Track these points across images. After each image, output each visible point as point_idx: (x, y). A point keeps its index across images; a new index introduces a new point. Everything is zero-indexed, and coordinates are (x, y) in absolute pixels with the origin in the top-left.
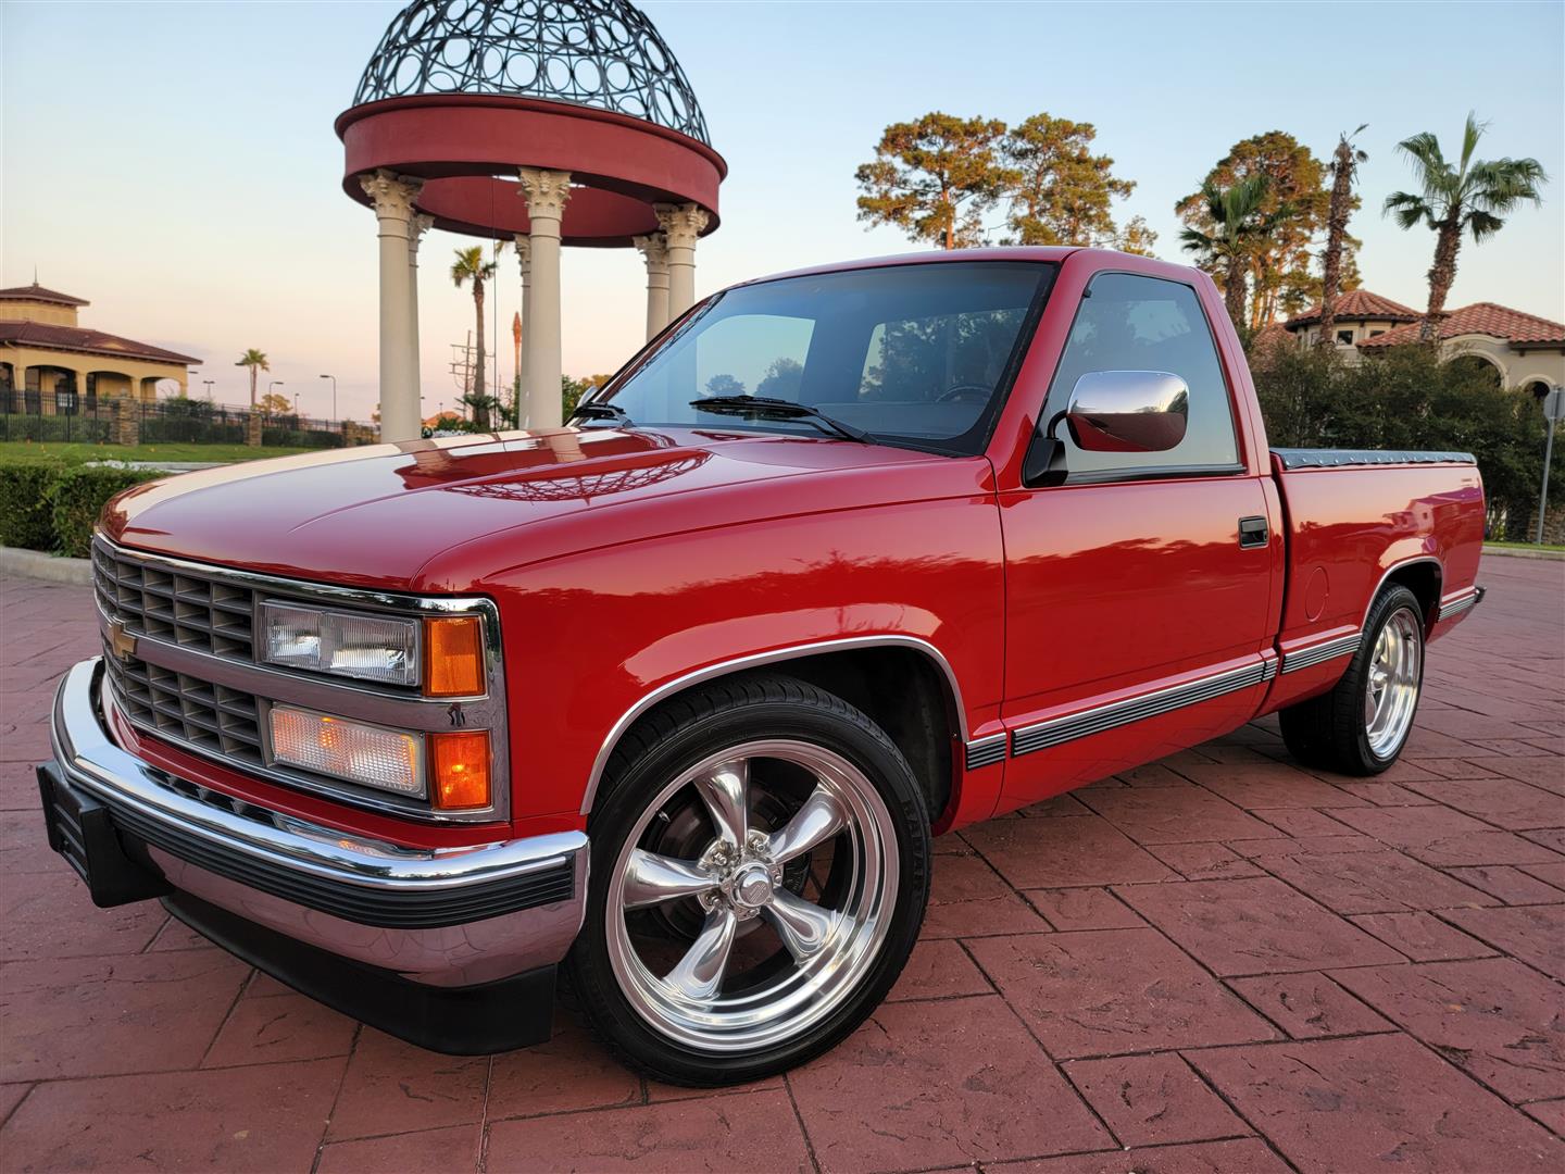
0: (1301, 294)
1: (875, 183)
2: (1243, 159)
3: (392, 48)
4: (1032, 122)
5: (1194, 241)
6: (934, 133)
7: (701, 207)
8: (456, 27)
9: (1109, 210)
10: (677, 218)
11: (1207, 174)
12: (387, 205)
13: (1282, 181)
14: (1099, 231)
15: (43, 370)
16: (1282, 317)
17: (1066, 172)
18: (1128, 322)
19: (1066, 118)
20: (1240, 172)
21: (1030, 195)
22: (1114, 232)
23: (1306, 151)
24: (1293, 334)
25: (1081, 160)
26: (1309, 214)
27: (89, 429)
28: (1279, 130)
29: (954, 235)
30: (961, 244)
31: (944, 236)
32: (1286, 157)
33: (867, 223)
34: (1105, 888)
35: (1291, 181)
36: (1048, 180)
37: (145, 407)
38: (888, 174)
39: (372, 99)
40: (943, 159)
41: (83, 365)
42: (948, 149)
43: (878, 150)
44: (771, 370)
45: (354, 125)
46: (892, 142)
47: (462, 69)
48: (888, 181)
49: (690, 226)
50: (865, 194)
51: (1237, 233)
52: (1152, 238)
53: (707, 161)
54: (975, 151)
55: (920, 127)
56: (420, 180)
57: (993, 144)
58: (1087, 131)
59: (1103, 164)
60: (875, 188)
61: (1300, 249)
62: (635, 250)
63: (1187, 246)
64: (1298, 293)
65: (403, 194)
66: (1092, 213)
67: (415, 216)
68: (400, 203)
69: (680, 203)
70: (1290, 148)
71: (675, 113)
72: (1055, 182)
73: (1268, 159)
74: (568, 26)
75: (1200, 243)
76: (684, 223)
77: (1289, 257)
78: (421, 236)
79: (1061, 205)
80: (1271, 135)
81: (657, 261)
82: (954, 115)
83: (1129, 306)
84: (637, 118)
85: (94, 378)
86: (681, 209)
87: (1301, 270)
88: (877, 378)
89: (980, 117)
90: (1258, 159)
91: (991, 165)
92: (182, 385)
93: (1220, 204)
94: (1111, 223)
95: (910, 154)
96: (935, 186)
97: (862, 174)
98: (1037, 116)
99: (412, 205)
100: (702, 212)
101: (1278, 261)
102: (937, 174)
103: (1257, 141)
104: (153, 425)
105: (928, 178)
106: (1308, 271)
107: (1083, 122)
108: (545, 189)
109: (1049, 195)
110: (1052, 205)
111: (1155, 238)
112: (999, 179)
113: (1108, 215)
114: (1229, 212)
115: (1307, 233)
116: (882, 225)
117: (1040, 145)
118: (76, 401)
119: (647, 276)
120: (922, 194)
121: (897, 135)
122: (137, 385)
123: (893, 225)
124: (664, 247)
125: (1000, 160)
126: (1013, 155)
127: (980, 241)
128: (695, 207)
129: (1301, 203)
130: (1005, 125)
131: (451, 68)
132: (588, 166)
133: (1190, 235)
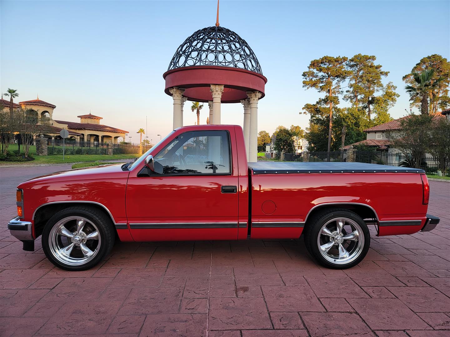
0: (446, 102)
1: (308, 77)
2: (424, 63)
3: (178, 55)
4: (355, 56)
5: (410, 89)
6: (326, 62)
7: (260, 92)
8: (194, 48)
9: (381, 80)
10: (253, 95)
11: (413, 68)
12: (176, 96)
13: (438, 69)
14: (378, 86)
15: (91, 135)
16: (440, 110)
17: (367, 70)
18: (388, 113)
19: (366, 55)
20: (424, 67)
21: (356, 77)
22: (382, 87)
23: (446, 59)
24: (445, 116)
25: (371, 67)
26: (447, 78)
27: (101, 151)
28: (436, 54)
29: (332, 90)
30: (334, 93)
31: (329, 90)
32: (439, 62)
33: (306, 88)
34: (404, 331)
35: (441, 69)
36: (361, 73)
37: (115, 145)
38: (312, 74)
39: (173, 69)
40: (328, 69)
41: (101, 134)
42: (330, 66)
43: (309, 67)
44: (277, 129)
45: (168, 75)
46: (313, 65)
47: (196, 58)
48: (312, 76)
49: (256, 97)
50: (305, 80)
51: (424, 87)
52: (395, 88)
53: (262, 79)
54: (338, 66)
55: (321, 60)
56: (184, 89)
57: (344, 64)
58: (373, 58)
59: (378, 67)
60: (308, 78)
61: (445, 89)
62: (241, 103)
63: (408, 91)
64: (445, 102)
65: (180, 93)
66: (375, 81)
67: (183, 98)
68: (179, 95)
69: (254, 91)
70: (440, 59)
71: (252, 66)
72: (363, 73)
73: (433, 63)
74: (223, 45)
75: (412, 90)
76: (255, 96)
77: (441, 92)
78: (184, 103)
79: (365, 80)
80: (433, 55)
81: (247, 106)
82: (332, 56)
83: (388, 108)
84: (242, 69)
85: (103, 137)
86: (254, 93)
87: (446, 95)
88: (308, 131)
89: (339, 56)
90: (429, 63)
91: (343, 70)
92: (124, 138)
93: (418, 78)
94: (382, 84)
95: (318, 68)
96: (326, 76)
97: (304, 75)
98: (357, 55)
99: (182, 95)
100: (260, 93)
101: (437, 93)
102: (327, 73)
103: (429, 58)
104: (116, 149)
105: (324, 74)
106: (448, 95)
107: (372, 55)
108: (217, 90)
109: (362, 77)
110: (362, 80)
111: (396, 88)
112: (345, 73)
113: (380, 82)
114: (422, 80)
115: (447, 84)
116: (310, 88)
117: (358, 63)
118: (99, 144)
119: (244, 110)
120: (322, 79)
121: (315, 63)
122: (113, 139)
123: (313, 88)
124: (249, 102)
125: (346, 68)
126: (350, 66)
127: (340, 91)
128: (258, 92)
129: (444, 75)
130: (347, 58)
131: (193, 58)
132: (228, 83)
133: (408, 88)
